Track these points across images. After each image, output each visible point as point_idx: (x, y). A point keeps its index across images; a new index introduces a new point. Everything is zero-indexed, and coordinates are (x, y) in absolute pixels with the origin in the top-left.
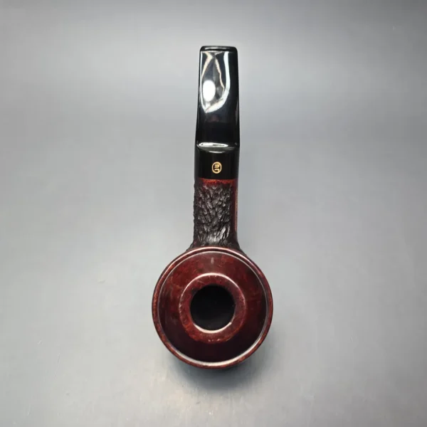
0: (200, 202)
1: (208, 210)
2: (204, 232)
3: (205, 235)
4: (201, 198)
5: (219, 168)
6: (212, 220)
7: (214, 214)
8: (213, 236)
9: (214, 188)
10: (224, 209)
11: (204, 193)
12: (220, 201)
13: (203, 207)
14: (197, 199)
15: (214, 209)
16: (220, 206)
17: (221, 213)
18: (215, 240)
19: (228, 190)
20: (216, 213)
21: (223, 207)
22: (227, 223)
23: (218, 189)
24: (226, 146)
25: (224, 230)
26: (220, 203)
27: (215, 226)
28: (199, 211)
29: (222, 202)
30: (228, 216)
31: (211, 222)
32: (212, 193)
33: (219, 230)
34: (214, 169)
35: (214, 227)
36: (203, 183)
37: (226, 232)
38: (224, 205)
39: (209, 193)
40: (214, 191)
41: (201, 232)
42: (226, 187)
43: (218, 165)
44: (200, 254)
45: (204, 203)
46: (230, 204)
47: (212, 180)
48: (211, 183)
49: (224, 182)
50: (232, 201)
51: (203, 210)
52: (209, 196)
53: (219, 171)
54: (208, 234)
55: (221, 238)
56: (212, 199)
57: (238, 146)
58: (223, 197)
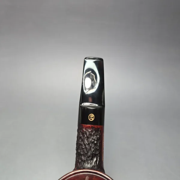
0: (80, 140)
1: (85, 145)
2: (82, 160)
3: (82, 163)
4: (81, 137)
5: (93, 118)
6: (88, 152)
7: (89, 148)
8: (88, 163)
9: (90, 131)
10: (96, 144)
11: (83, 134)
12: (93, 139)
13: (82, 143)
14: (79, 138)
15: (89, 144)
16: (93, 142)
17: (93, 148)
18: (89, 166)
19: (98, 132)
20: (90, 147)
21: (95, 143)
22: (97, 154)
23: (92, 131)
24: (97, 105)
25: (95, 160)
26: (93, 141)
27: (90, 156)
28: (79, 146)
29: (94, 140)
30: (98, 150)
31: (87, 154)
32: (88, 134)
33: (92, 159)
34: (90, 118)
35: (88, 157)
36: (83, 128)
37: (96, 161)
38: (96, 142)
39: (86, 134)
40: (90, 132)
41: (80, 161)
42: (97, 130)
43: (92, 115)
44: (79, 174)
45: (83, 140)
46: (99, 142)
47: (88, 125)
48: (88, 127)
49: (96, 126)
50: (101, 139)
51: (82, 145)
52: (86, 136)
53: (93, 119)
54: (84, 161)
55: (93, 164)
56: (88, 138)
57: (104, 106)
58: (95, 137)
